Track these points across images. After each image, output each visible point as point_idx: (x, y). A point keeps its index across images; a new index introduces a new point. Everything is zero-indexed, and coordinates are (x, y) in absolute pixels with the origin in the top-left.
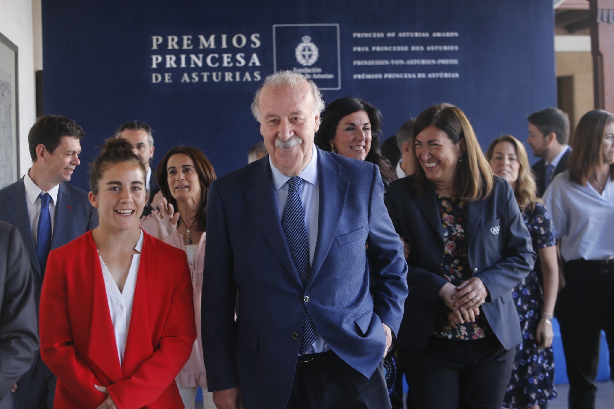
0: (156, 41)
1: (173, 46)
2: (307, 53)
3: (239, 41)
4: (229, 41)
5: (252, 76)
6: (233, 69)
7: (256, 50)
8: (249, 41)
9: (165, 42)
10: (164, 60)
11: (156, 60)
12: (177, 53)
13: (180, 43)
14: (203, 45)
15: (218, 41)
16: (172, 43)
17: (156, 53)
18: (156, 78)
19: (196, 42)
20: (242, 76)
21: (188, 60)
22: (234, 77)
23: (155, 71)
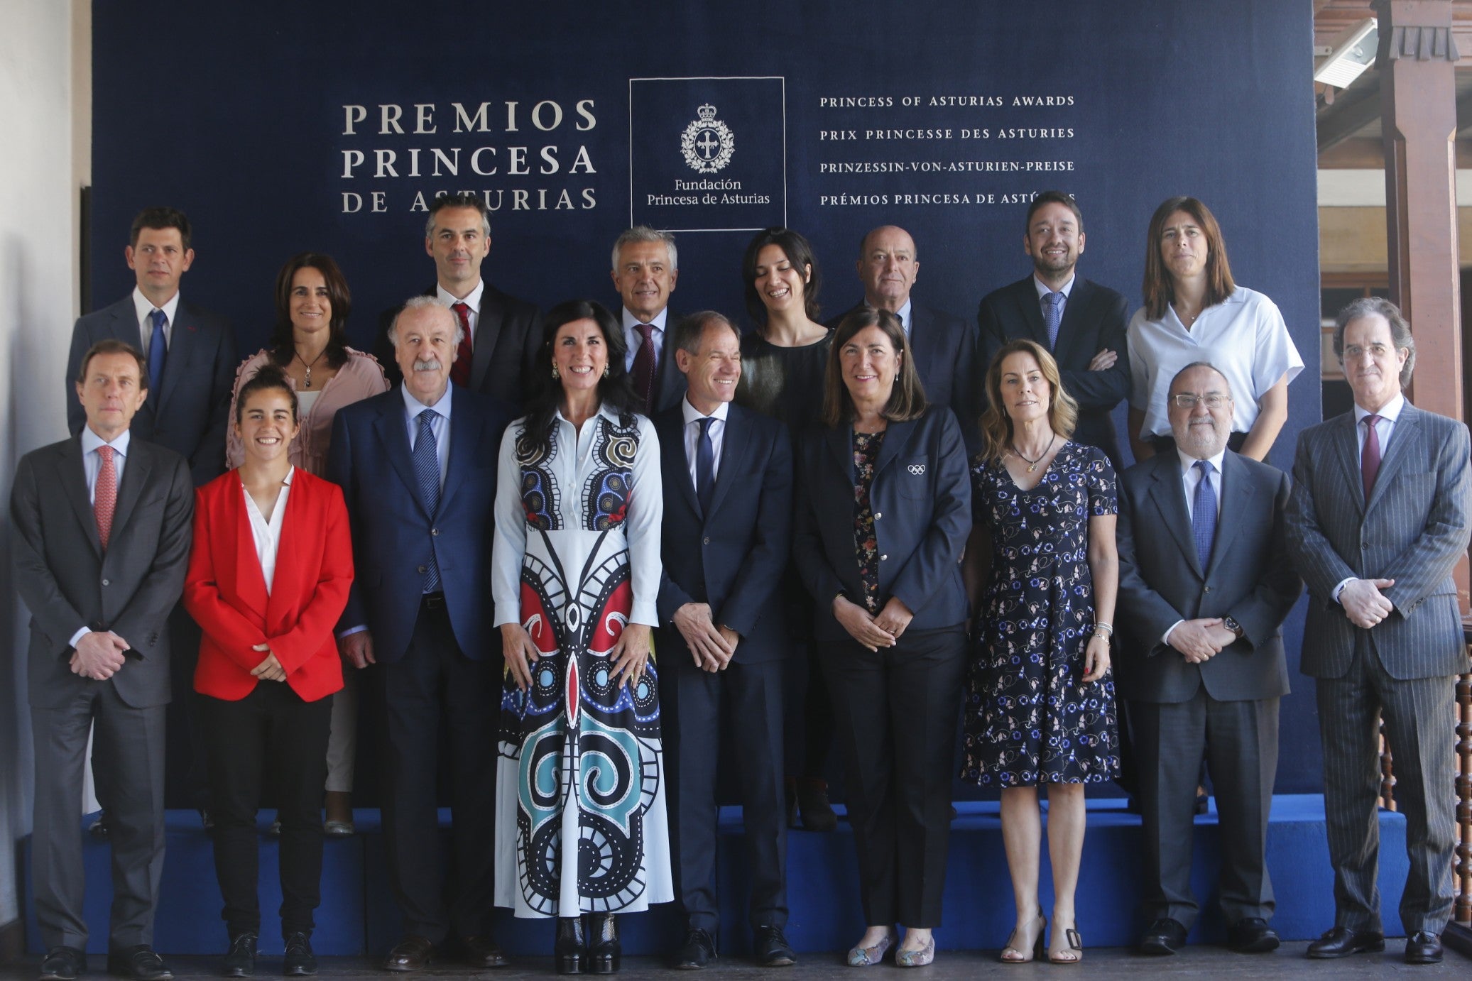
0: (353, 116)
1: (390, 127)
2: (707, 145)
3: (547, 115)
4: (523, 116)
5: (577, 199)
6: (532, 183)
7: (586, 138)
8: (571, 115)
9: (375, 117)
10: (371, 161)
11: (351, 160)
12: (401, 144)
13: (408, 121)
14: (463, 126)
15: (497, 117)
16: (390, 120)
17: (351, 143)
18: (350, 203)
19: (444, 118)
20: (552, 198)
21: (427, 161)
22: (534, 200)
23: (349, 185)
